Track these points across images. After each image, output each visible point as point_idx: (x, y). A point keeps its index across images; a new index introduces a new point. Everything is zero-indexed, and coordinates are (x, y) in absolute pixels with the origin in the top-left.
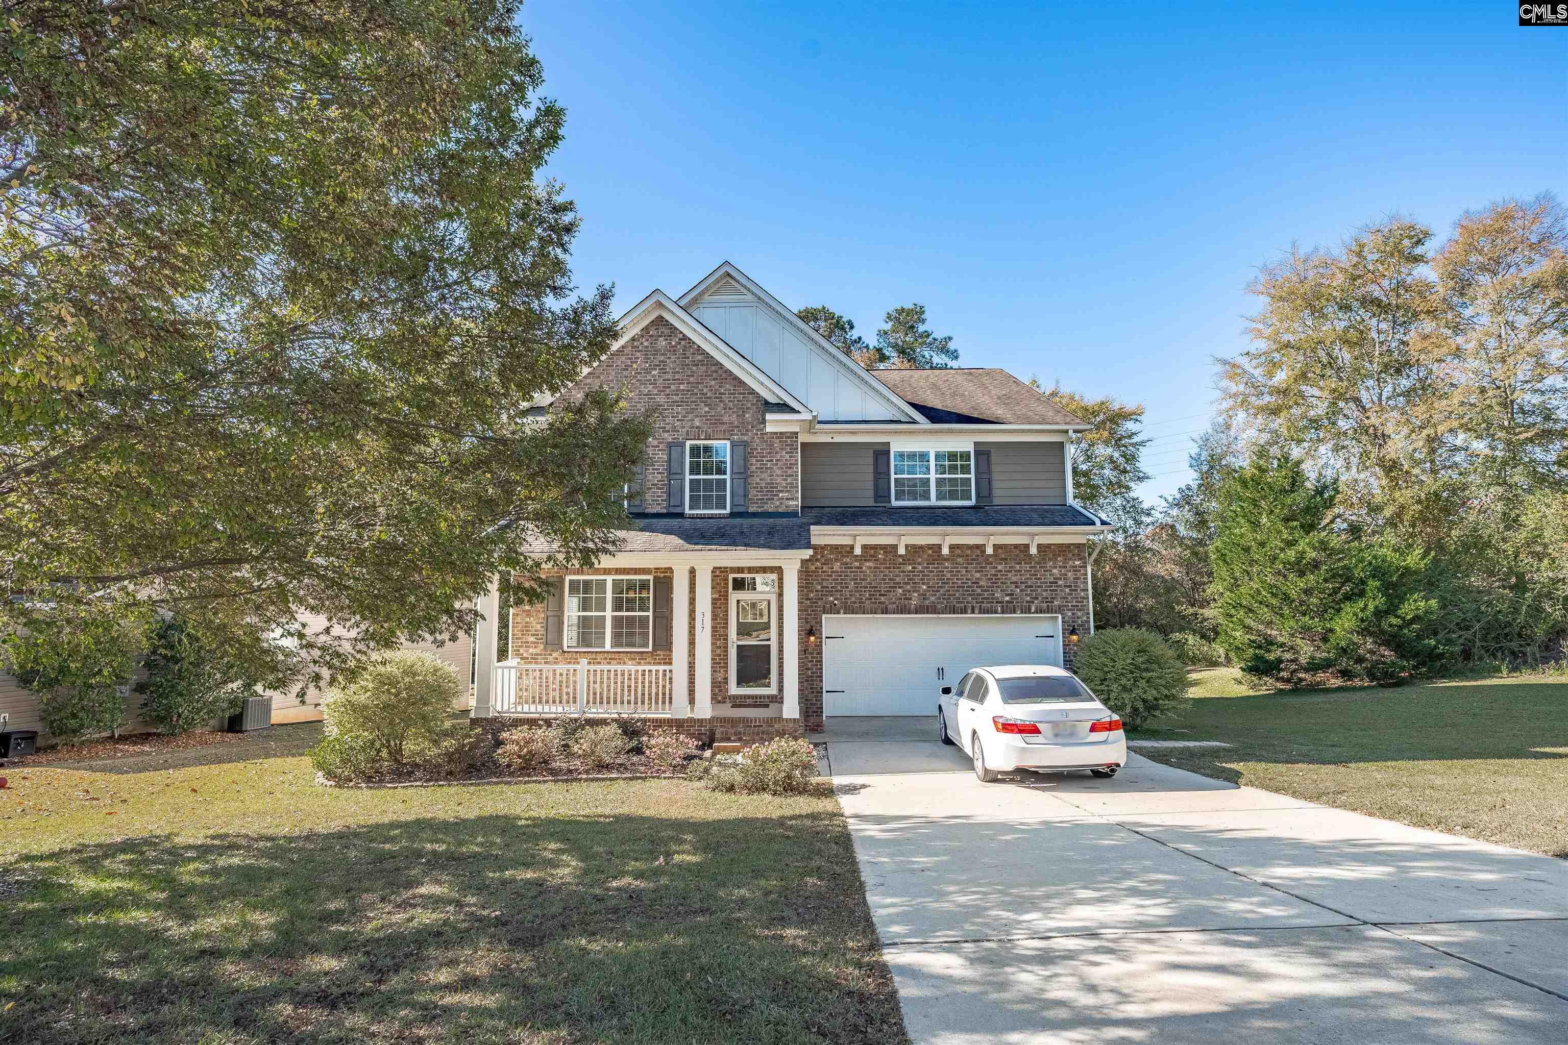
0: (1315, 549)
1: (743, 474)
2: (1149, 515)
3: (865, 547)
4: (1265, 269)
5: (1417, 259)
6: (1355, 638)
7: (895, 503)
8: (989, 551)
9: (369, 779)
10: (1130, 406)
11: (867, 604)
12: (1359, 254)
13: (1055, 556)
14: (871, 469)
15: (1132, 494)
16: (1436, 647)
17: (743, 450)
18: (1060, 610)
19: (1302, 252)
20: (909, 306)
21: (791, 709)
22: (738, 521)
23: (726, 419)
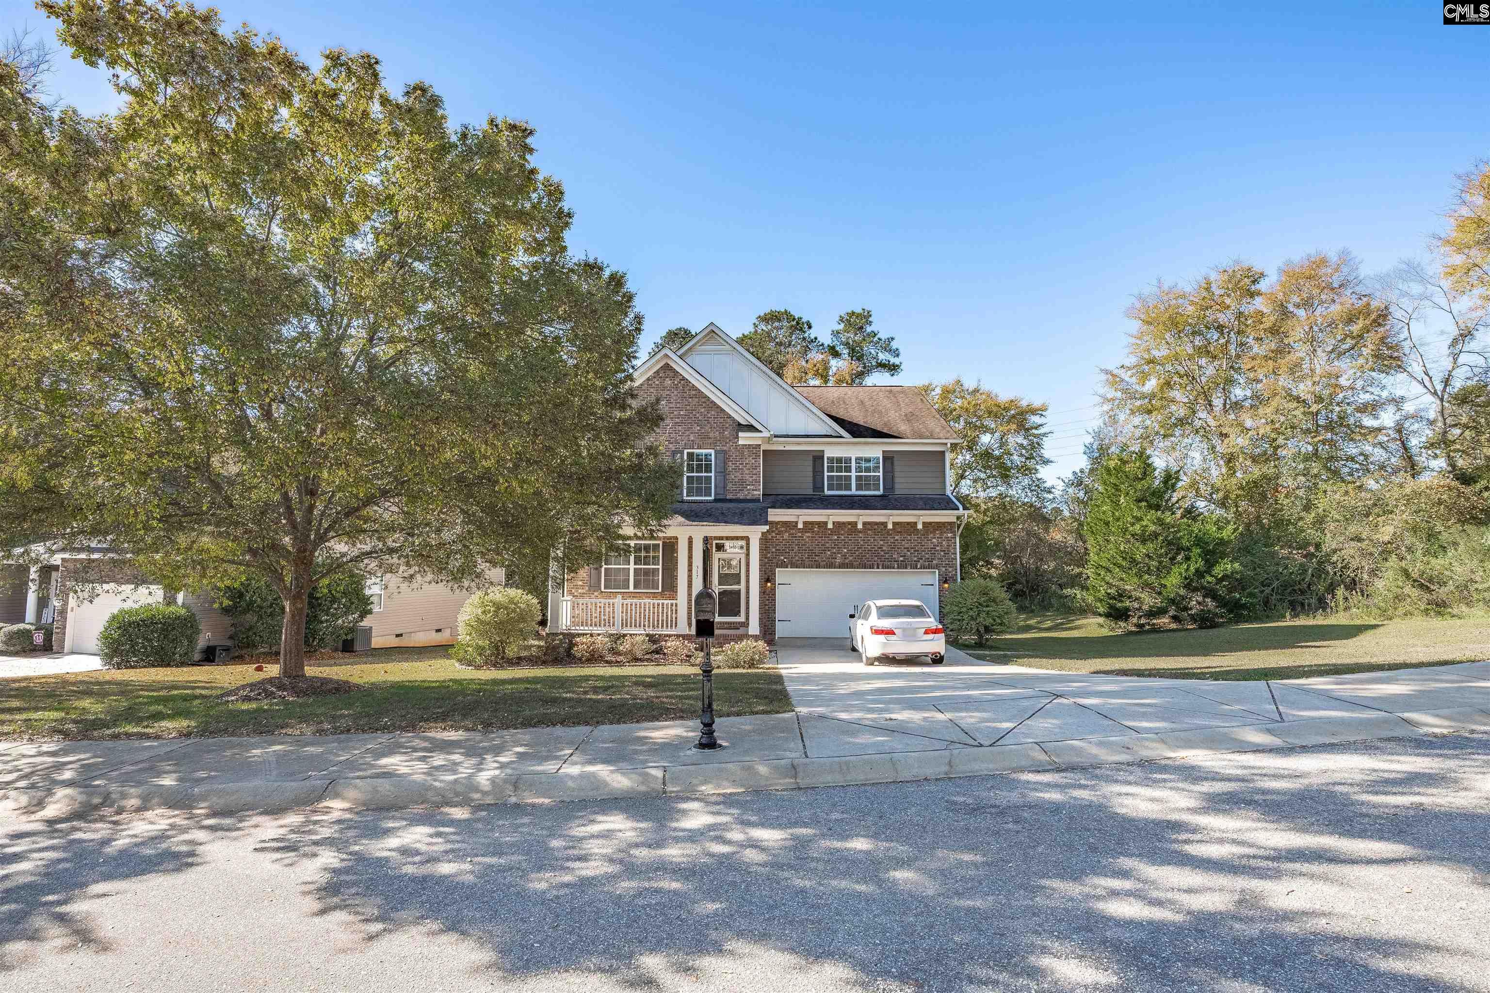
0: (1154, 523)
1: (723, 472)
2: (1050, 492)
3: (805, 523)
4: (1140, 298)
5: (1252, 295)
6: (1182, 592)
7: (827, 492)
8: (890, 526)
9: (495, 666)
10: (1037, 403)
11: (807, 563)
12: (1208, 289)
13: (935, 530)
14: (810, 469)
15: (1039, 476)
16: (1240, 599)
17: (722, 455)
18: (937, 567)
19: (1166, 287)
20: (859, 310)
21: (754, 628)
22: (719, 505)
23: (711, 435)
